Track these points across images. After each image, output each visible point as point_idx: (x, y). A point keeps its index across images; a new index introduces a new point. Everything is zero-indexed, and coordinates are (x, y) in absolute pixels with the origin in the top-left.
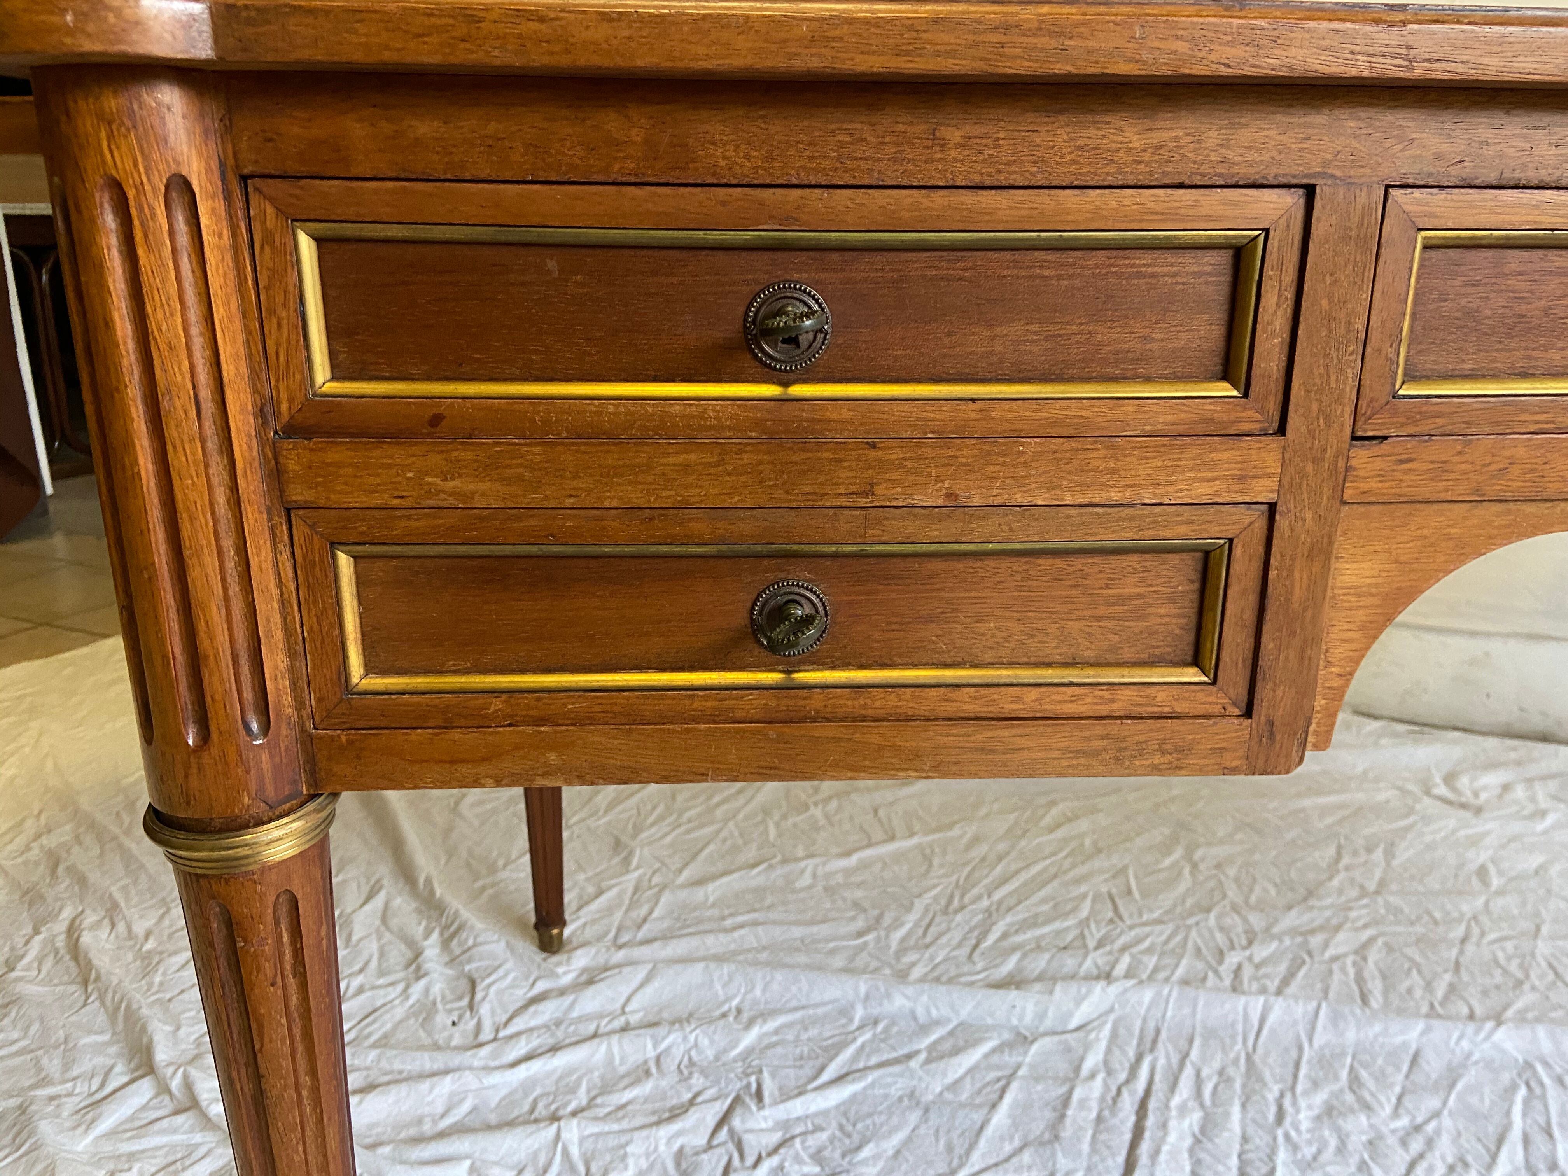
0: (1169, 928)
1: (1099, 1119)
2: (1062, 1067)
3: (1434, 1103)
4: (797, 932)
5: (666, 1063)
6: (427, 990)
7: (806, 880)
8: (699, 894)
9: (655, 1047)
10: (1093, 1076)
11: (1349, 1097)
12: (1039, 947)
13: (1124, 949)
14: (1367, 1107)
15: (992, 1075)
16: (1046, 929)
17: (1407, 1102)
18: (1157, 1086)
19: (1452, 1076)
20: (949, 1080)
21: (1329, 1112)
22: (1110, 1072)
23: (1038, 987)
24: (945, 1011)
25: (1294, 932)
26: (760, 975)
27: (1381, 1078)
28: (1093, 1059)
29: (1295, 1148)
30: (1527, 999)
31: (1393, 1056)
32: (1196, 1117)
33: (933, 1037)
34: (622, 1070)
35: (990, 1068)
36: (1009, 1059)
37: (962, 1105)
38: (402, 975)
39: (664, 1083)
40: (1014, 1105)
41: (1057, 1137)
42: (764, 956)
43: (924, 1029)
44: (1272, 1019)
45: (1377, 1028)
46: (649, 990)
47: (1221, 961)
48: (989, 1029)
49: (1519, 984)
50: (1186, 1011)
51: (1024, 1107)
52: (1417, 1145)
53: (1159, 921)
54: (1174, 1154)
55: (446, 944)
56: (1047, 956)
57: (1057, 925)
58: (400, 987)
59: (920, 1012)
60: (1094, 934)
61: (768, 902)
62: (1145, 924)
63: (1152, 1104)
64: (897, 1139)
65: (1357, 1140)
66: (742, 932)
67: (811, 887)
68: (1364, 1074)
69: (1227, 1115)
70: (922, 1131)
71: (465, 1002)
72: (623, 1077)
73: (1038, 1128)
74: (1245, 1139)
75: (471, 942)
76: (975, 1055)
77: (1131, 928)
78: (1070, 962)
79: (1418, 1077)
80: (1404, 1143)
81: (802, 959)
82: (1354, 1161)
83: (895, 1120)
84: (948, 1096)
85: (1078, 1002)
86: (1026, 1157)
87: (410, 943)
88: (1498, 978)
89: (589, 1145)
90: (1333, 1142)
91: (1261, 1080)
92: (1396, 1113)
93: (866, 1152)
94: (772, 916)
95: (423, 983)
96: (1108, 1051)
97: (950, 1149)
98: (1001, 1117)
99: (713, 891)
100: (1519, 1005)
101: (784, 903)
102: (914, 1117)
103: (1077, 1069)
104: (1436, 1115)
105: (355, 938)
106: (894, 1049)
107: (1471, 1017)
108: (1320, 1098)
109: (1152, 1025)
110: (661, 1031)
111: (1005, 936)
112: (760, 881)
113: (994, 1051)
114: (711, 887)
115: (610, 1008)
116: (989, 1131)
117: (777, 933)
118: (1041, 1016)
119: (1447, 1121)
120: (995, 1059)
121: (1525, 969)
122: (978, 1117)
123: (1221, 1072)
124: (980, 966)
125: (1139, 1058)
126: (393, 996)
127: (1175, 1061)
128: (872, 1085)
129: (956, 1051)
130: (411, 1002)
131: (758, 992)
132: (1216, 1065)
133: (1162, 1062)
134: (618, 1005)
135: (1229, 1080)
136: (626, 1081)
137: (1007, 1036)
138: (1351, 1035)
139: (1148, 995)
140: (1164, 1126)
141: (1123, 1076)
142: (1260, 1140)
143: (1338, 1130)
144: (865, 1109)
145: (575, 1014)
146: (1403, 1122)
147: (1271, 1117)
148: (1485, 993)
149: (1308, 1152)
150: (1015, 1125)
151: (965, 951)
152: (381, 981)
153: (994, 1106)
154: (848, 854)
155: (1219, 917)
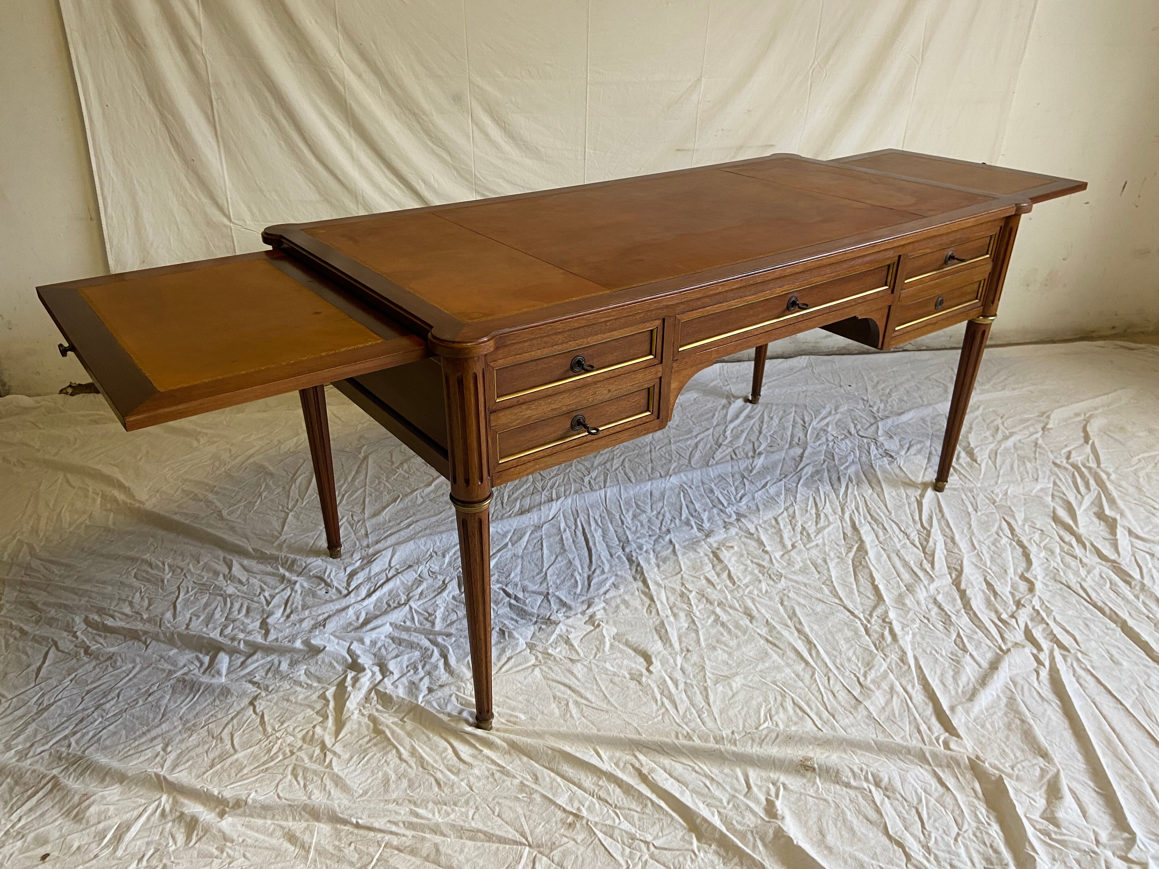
0: (562, 476)
1: (574, 541)
2: (555, 531)
3: (661, 504)
4: (433, 519)
5: (424, 576)
6: (302, 586)
7: (420, 501)
8: (380, 518)
9: (416, 573)
10: (565, 530)
11: (638, 511)
12: (524, 497)
13: (552, 488)
14: (644, 512)
15: (535, 541)
16: (522, 489)
17: (654, 506)
18: (585, 526)
19: (663, 494)
20: (523, 547)
21: (635, 516)
22: (569, 528)
23: (535, 509)
24: (508, 527)
25: (600, 464)
26: (437, 538)
27: (644, 502)
28: (563, 526)
29: (630, 529)
30: (674, 465)
31: (645, 495)
32: (600, 530)
33: (509, 537)
34: (410, 584)
35: (533, 539)
36: (538, 534)
37: (532, 553)
38: (283, 586)
39: (429, 582)
40: (547, 547)
41: (565, 551)
42: (428, 531)
43: (504, 535)
44: (608, 495)
45: (638, 488)
46: (396, 557)
47: (583, 481)
48: (526, 528)
49: (670, 461)
50: (583, 502)
51: (550, 546)
52: (661, 517)
53: (557, 475)
54: (599, 542)
55: (290, 569)
56: (529, 498)
57: (525, 487)
58: (289, 589)
59: (499, 531)
60: (539, 485)
61: (411, 512)
62: (553, 477)
63: (587, 531)
64: (519, 568)
65: (645, 521)
66: (413, 526)
67: (424, 502)
68: (639, 503)
69: (608, 527)
70: (525, 563)
71: (323, 585)
72: (412, 585)
73: (558, 550)
74: (616, 532)
75: (304, 565)
76: (526, 538)
77: (550, 479)
78: (537, 498)
79: (654, 499)
80: (657, 518)
81: (443, 528)
82: (646, 527)
83: (514, 564)
84: (525, 551)
85: (550, 510)
86: (559, 558)
87: (273, 575)
88: (664, 461)
89: (422, 606)
90: (639, 524)
91: (612, 514)
92: (652, 511)
93: (512, 575)
94: (418, 517)
95: (298, 585)
96: (566, 522)
97: (536, 565)
98: (545, 551)
99: (386, 514)
100: (672, 468)
101: (419, 511)
102: (519, 561)
103: (560, 529)
104: (663, 507)
105: (244, 580)
106: (498, 545)
107: (661, 476)
108: (630, 513)
109: (574, 509)
110: (416, 567)
111: (509, 497)
112: (401, 506)
113: (531, 534)
114: (384, 513)
115: (384, 568)
116: (545, 556)
117: (426, 522)
118: (540, 518)
119: (666, 508)
120: (533, 536)
121: (670, 455)
122: (539, 553)
123: (601, 516)
124: (508, 509)
125: (576, 520)
126: (289, 594)
127: (586, 517)
128: (500, 557)
129: (520, 538)
130: (299, 592)
131: (438, 544)
132: (598, 514)
133: (583, 519)
134: (387, 566)
135: (604, 517)
136: (415, 587)
137: (532, 528)
138: (632, 493)
139: (569, 500)
140: (593, 536)
141: (574, 527)
142: (620, 530)
143: (639, 520)
144: (503, 564)
145: (373, 574)
146: (655, 512)
147: (620, 523)
148: (662, 467)
149: (634, 529)
150: (551, 552)
151: (499, 506)
152: (277, 591)
153: (542, 549)
154: (429, 484)
155: (576, 466)
